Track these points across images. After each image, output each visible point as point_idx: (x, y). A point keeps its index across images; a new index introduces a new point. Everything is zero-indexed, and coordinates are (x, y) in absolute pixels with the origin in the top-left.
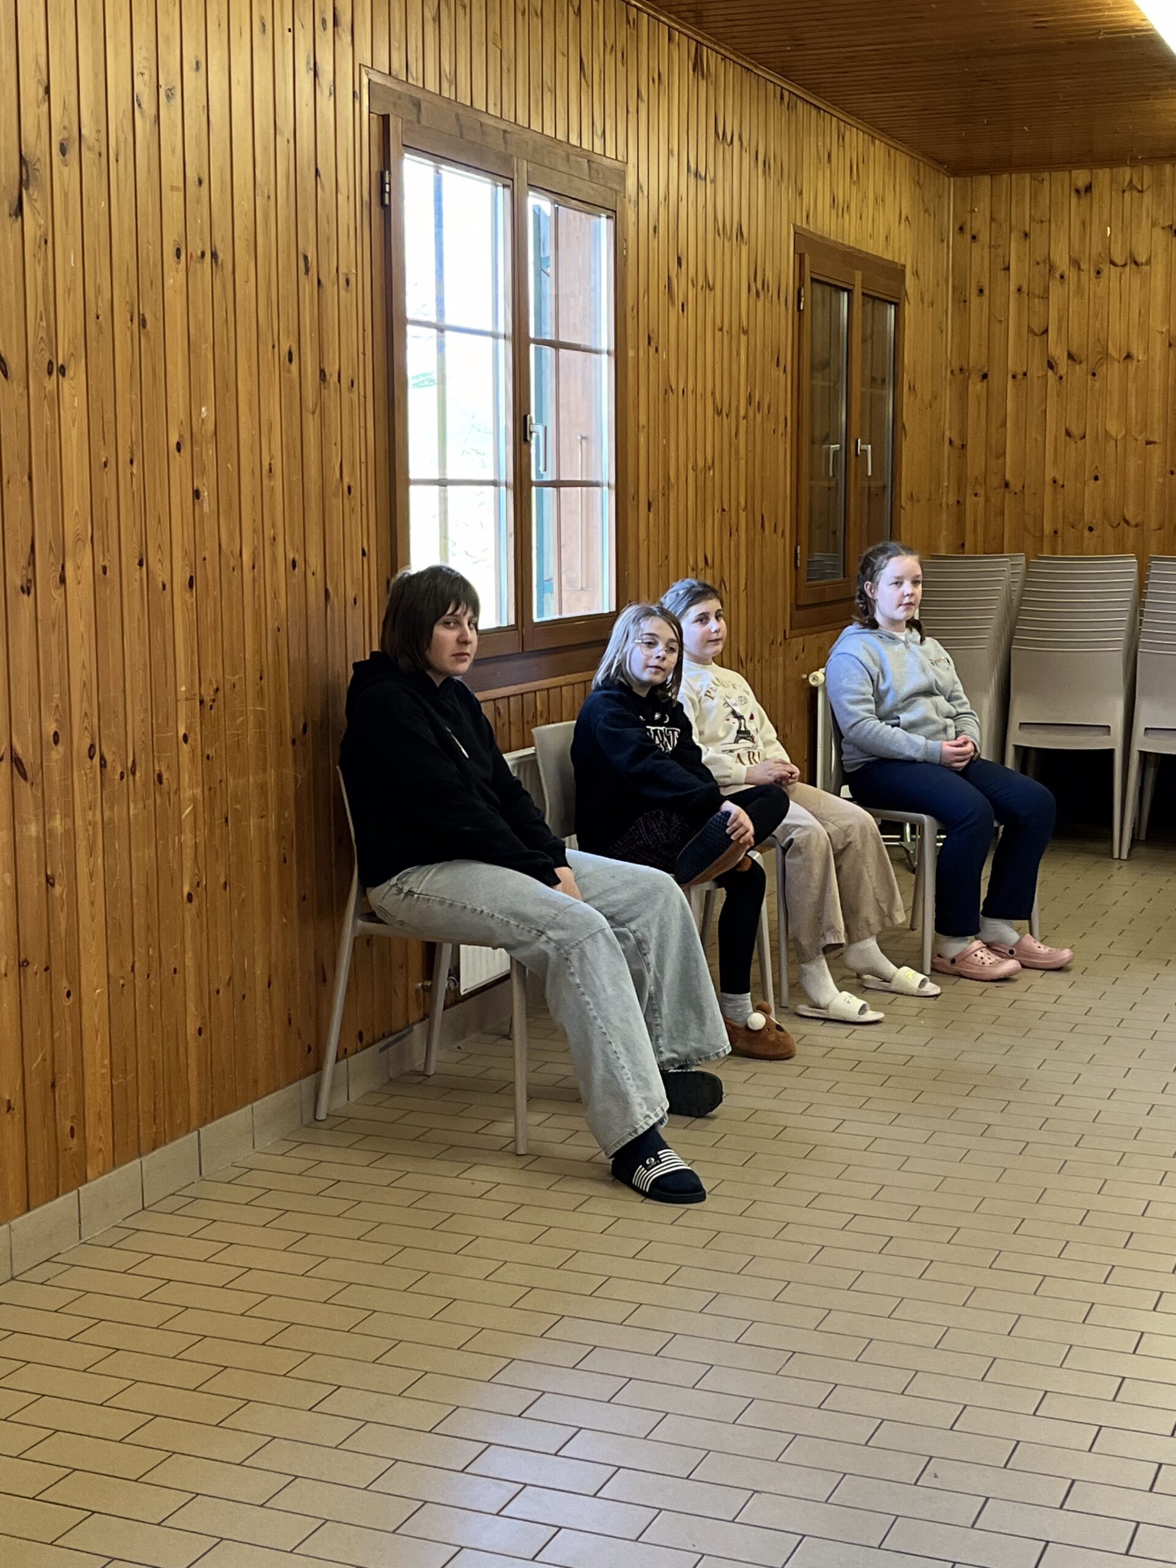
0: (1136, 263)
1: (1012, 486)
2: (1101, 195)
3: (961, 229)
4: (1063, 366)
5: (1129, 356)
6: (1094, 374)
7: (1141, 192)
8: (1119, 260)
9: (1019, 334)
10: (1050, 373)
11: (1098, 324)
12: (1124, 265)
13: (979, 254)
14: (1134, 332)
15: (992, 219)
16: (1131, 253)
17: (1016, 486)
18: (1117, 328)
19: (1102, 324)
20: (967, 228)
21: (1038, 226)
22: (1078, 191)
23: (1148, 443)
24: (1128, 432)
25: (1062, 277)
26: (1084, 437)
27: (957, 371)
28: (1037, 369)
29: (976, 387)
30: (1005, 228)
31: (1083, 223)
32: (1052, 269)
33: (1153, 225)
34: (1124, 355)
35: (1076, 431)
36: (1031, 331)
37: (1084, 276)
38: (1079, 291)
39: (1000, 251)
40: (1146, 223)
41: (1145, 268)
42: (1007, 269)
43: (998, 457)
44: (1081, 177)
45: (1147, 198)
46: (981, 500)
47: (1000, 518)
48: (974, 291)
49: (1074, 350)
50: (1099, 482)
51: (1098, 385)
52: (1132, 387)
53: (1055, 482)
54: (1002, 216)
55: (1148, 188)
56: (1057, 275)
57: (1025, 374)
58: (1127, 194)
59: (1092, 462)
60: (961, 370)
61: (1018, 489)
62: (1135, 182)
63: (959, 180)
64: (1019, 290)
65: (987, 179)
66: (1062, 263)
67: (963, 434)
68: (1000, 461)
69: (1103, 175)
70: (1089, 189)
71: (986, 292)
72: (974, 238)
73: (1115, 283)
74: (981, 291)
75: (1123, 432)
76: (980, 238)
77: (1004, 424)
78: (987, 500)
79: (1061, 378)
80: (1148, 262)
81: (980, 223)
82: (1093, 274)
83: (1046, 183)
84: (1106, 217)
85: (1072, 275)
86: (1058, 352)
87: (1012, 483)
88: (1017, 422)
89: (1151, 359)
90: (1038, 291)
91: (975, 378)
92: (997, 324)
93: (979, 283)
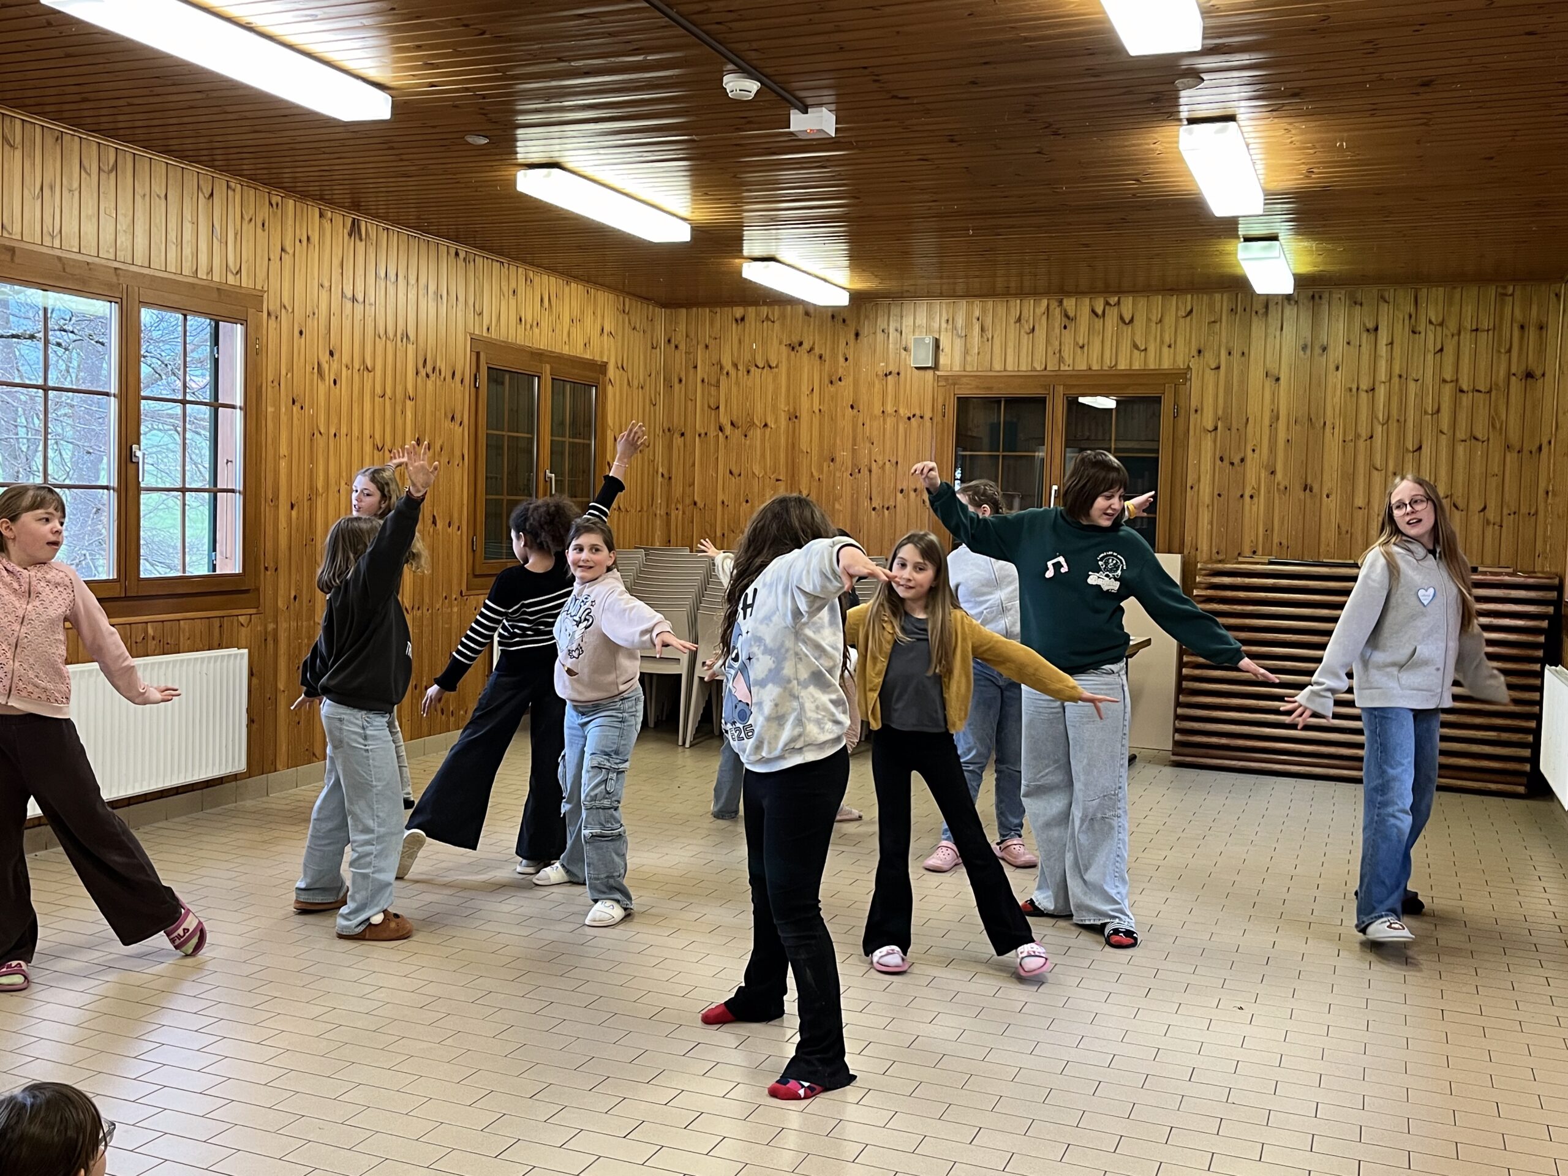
0: (770, 367)
1: (698, 505)
2: (750, 324)
3: (669, 341)
4: (728, 429)
5: (766, 425)
6: (746, 436)
7: (773, 322)
8: (761, 365)
9: (703, 410)
10: (720, 434)
11: (748, 404)
12: (763, 368)
13: (680, 357)
14: (769, 409)
15: (687, 336)
16: (767, 361)
17: (700, 504)
18: (759, 407)
19: (750, 404)
20: (673, 340)
21: (714, 342)
22: (736, 320)
23: (778, 480)
24: (766, 473)
25: (727, 374)
26: (740, 475)
27: (666, 431)
28: (712, 433)
29: (678, 441)
30: (694, 342)
31: (740, 341)
32: (721, 368)
33: (780, 343)
34: (763, 424)
35: (736, 471)
36: (709, 407)
37: (740, 373)
38: (737, 383)
39: (692, 356)
40: (775, 342)
41: (776, 370)
42: (696, 367)
43: (690, 486)
44: (739, 312)
45: (777, 324)
46: (681, 513)
47: (690, 525)
48: (676, 380)
49: (735, 419)
50: (749, 504)
51: (748, 442)
52: (767, 445)
53: (723, 503)
54: (692, 335)
55: (778, 319)
56: (725, 372)
57: (706, 434)
58: (765, 323)
60: (669, 430)
61: (702, 506)
62: (770, 316)
63: (668, 311)
64: (703, 381)
65: (684, 311)
66: (728, 366)
67: (670, 471)
68: (691, 488)
69: (751, 310)
70: (743, 319)
71: (684, 382)
72: (676, 347)
73: (758, 381)
74: (680, 381)
75: (763, 473)
76: (680, 347)
77: (694, 465)
78: (684, 513)
79: (727, 437)
80: (777, 366)
81: (680, 338)
82: (745, 373)
83: (718, 314)
84: (752, 337)
85: (733, 372)
86: (725, 421)
87: (699, 502)
88: (701, 464)
89: (778, 427)
90: (713, 382)
91: (677, 435)
92: (690, 402)
93: (679, 375)
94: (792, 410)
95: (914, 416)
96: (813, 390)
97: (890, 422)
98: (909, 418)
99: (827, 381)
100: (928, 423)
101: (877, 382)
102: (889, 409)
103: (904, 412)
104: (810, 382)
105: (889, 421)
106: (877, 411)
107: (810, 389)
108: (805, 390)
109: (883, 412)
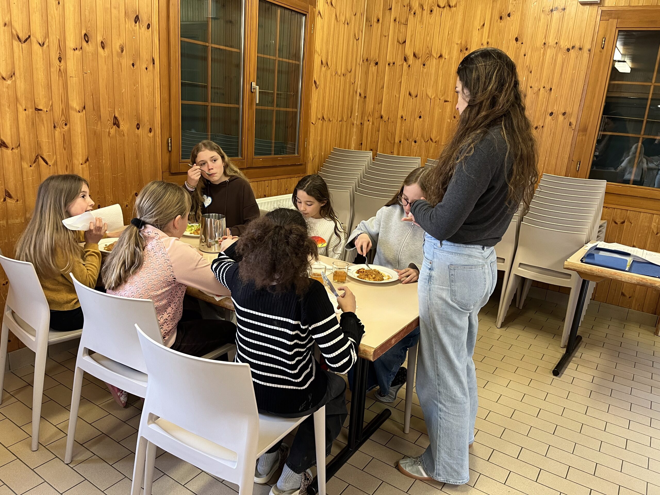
0: (450, 6)
1: (384, 118)
4: (411, 59)
5: (441, 56)
6: (424, 65)
8: (442, 5)
9: (393, 44)
10: (405, 64)
11: (428, 39)
12: (444, 7)
13: (379, 2)
14: (445, 43)
16: (448, 1)
17: (385, 118)
18: (437, 41)
19: (430, 40)
23: (446, 101)
24: (437, 95)
25: (415, 13)
26: (417, 96)
27: (365, 61)
28: (399, 62)
29: (373, 68)
32: (410, 9)
34: (439, 55)
35: (414, 94)
36: (398, 41)
37: (425, 12)
38: (421, 21)
41: (454, 9)
42: (391, 9)
43: (379, 104)
46: (371, 123)
47: (377, 133)
48: (376, 20)
49: (417, 52)
50: (421, 119)
51: (425, 70)
52: (440, 72)
53: (402, 117)
56: (412, 13)
57: (394, 63)
59: (419, 109)
60: (367, 60)
64: (395, 20)
66: (416, 7)
67: (365, 91)
71: (381, 21)
74: (378, 20)
75: (435, 95)
77: (383, 87)
78: (373, 124)
79: (409, 66)
80: (455, 6)
82: (429, 12)
85: (419, 12)
86: (409, 52)
87: (384, 116)
88: (388, 87)
89: (451, 58)
90: (403, 21)
91: (373, 64)
92: (384, 38)
93: (378, 16)
94: (463, 43)
95: (573, 47)
96: (484, 25)
97: (550, 53)
98: (568, 50)
99: (497, 17)
100: (586, 54)
101: (543, 16)
102: (550, 41)
103: (565, 44)
104: (482, 20)
105: (549, 51)
106: (539, 43)
107: (482, 24)
108: (477, 25)
109: (545, 44)
